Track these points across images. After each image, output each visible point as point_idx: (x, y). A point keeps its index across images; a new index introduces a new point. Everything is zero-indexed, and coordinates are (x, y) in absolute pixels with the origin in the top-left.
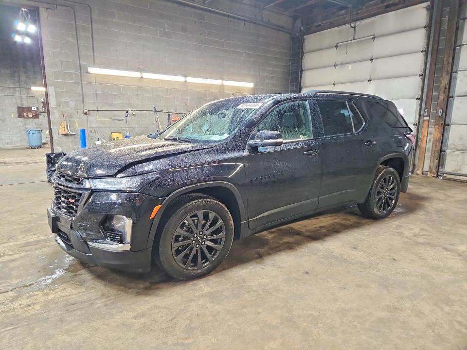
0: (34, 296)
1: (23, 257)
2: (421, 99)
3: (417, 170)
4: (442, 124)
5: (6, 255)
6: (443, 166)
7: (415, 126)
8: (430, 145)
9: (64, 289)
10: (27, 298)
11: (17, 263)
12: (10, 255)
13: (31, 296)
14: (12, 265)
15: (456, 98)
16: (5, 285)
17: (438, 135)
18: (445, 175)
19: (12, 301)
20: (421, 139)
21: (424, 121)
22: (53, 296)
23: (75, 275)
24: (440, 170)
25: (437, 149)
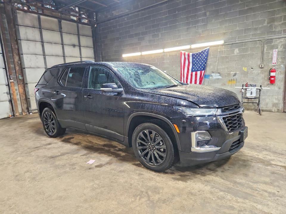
0: (263, 157)
1: (257, 182)
2: (6, 69)
3: (16, 113)
4: (22, 84)
5: (270, 193)
6: (30, 106)
7: (7, 86)
8: (18, 97)
9: (249, 153)
10: (266, 158)
11: (263, 179)
12: (266, 191)
13: (264, 158)
14: (268, 180)
15: (26, 69)
16: (275, 168)
17: (21, 90)
18: (33, 111)
19: (274, 160)
20: (12, 94)
21: (11, 82)
22: (255, 153)
23: (238, 156)
24: (30, 109)
25: (24, 98)
